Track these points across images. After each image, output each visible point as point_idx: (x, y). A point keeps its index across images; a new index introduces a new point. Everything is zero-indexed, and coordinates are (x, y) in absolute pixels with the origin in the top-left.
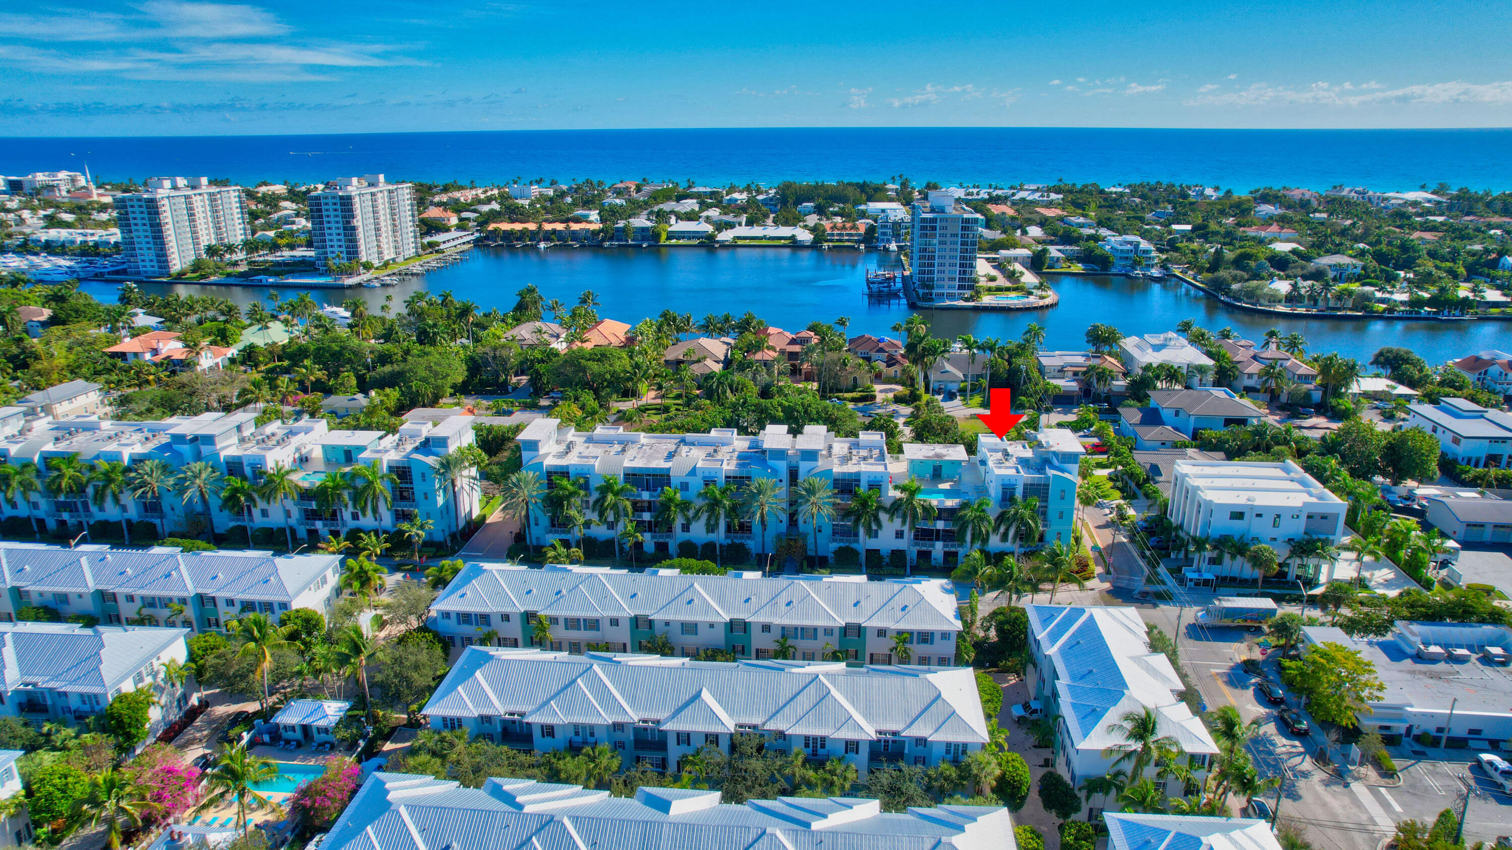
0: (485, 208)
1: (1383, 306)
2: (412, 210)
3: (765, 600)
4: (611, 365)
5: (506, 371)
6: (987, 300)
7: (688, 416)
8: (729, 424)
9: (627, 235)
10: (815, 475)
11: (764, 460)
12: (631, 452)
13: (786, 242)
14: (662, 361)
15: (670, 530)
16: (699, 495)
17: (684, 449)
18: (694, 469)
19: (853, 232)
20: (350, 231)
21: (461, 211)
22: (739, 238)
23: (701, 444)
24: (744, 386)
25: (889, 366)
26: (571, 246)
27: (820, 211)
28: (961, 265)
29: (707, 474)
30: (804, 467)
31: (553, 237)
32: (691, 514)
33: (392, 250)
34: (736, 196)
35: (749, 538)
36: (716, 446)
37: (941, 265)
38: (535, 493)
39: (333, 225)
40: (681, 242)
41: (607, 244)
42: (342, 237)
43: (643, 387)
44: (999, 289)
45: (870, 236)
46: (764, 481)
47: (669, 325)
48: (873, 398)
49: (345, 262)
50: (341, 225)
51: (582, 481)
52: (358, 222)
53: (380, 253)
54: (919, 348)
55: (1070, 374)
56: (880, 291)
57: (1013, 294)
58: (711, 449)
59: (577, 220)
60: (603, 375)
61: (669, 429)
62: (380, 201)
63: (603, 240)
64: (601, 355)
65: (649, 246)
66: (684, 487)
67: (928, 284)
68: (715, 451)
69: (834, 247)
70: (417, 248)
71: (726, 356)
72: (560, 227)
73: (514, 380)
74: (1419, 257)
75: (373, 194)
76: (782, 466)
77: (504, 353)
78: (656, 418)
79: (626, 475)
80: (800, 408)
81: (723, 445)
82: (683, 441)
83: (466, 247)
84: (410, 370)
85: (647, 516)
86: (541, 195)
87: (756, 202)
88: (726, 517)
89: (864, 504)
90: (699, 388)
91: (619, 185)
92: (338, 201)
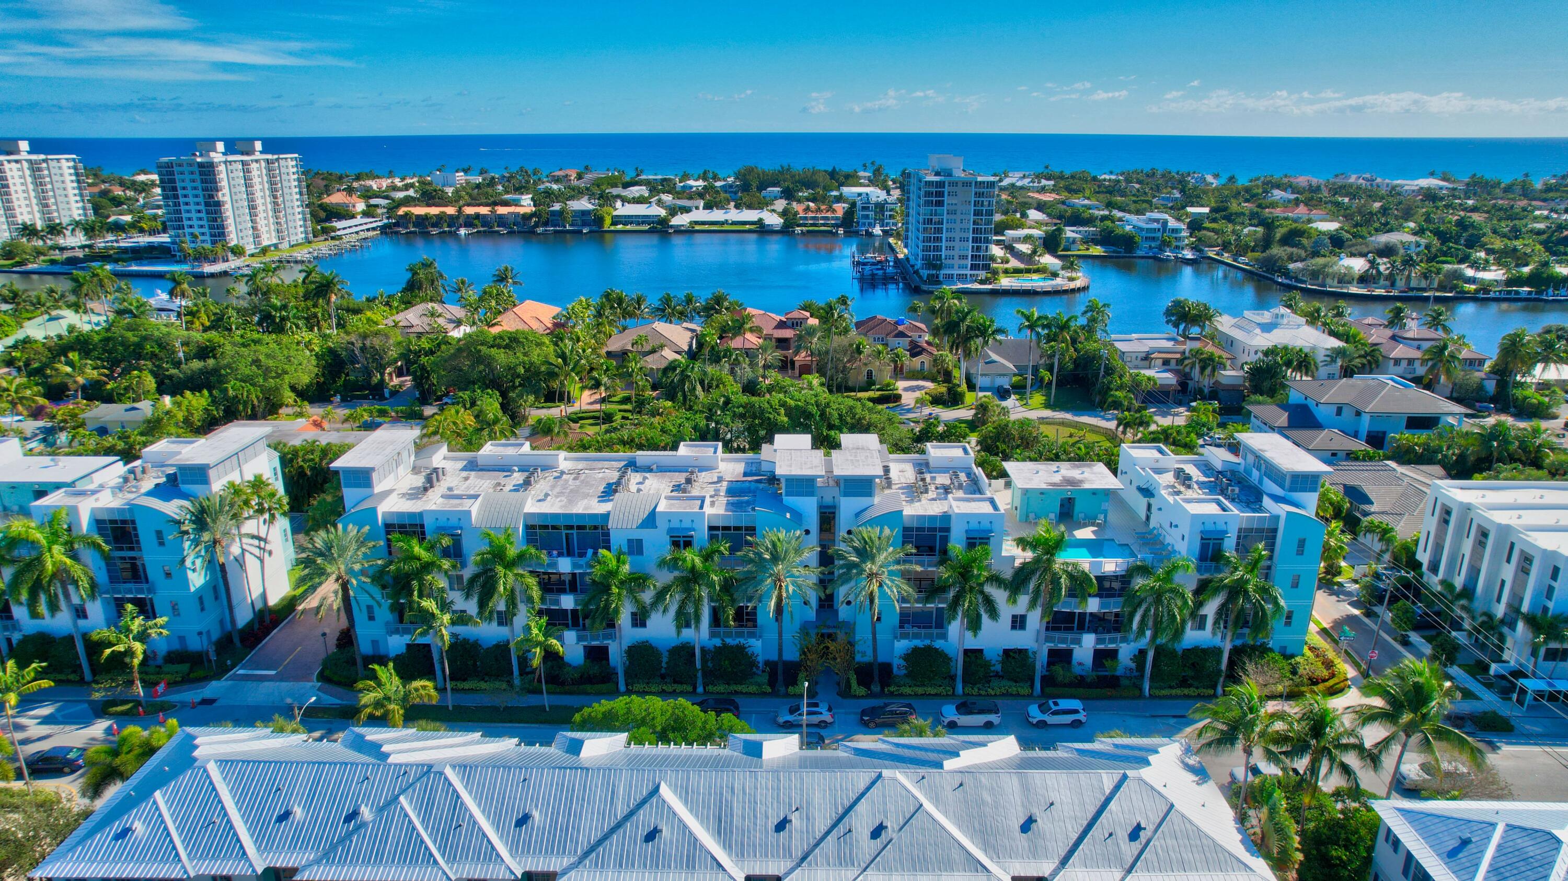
0: (400, 195)
1: (1473, 287)
2: (299, 186)
3: (821, 826)
4: (525, 354)
5: (381, 368)
6: (1005, 282)
7: (638, 425)
8: (703, 436)
9: (564, 219)
10: (872, 522)
11: (778, 497)
12: (542, 485)
13: (752, 227)
14: (603, 352)
15: (611, 625)
16: (662, 563)
17: (634, 478)
18: (653, 514)
19: (829, 215)
20: (213, 208)
21: (370, 198)
22: (697, 223)
23: (663, 469)
24: (720, 382)
25: (913, 355)
26: (498, 232)
27: (788, 194)
28: (975, 240)
29: (675, 524)
30: (847, 506)
31: (476, 222)
32: (647, 597)
33: (274, 234)
34: (691, 183)
35: (752, 635)
36: (690, 471)
37: (950, 239)
38: (357, 567)
39: (191, 200)
40: (629, 227)
41: (540, 230)
42: (203, 215)
43: (573, 387)
44: (1017, 271)
45: (848, 221)
46: (782, 535)
47: (612, 307)
48: (898, 398)
49: (208, 246)
50: (201, 200)
51: (446, 542)
52: (224, 195)
53: (257, 236)
54: (963, 328)
55: (1159, 362)
56: (873, 275)
57: (1035, 276)
58: (681, 478)
59: (506, 204)
60: (514, 368)
61: (609, 445)
62: (255, 173)
63: (537, 225)
64: (512, 341)
65: (590, 232)
66: (636, 547)
67: (934, 263)
68: (689, 481)
69: (808, 232)
70: (306, 233)
71: (690, 346)
72: (484, 210)
73: (396, 381)
74: (1484, 235)
75: (244, 163)
76: (809, 506)
77: (377, 342)
78: (591, 430)
79: (530, 528)
80: (814, 410)
81: (702, 469)
82: (632, 465)
83: (371, 234)
84: (229, 366)
85: (568, 602)
86: (468, 183)
87: (713, 187)
88: (711, 599)
89: (965, 573)
90: (654, 388)
91: (558, 173)
92: (196, 169)
